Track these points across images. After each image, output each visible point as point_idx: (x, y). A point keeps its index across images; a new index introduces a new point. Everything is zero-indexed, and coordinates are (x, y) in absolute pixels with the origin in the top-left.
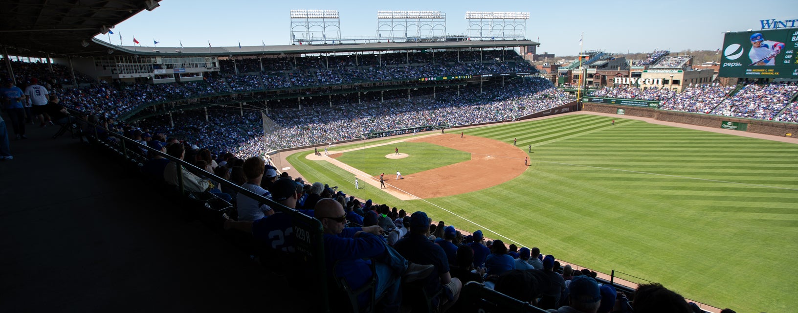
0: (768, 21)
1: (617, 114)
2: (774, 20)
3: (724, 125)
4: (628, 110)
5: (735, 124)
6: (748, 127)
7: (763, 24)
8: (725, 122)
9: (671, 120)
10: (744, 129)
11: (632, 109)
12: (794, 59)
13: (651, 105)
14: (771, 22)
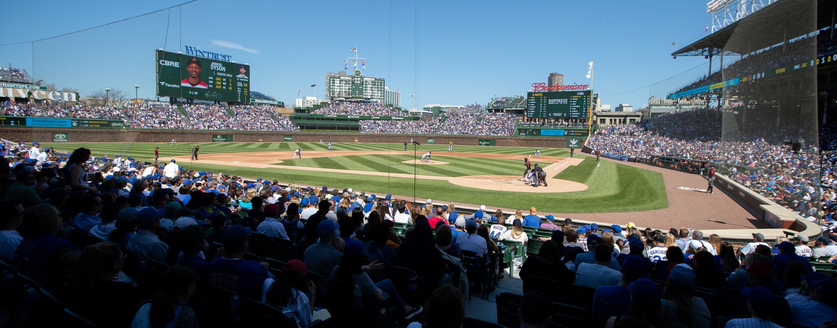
0: (191, 47)
1: (53, 141)
2: (195, 48)
3: (215, 139)
4: (75, 135)
5: (223, 136)
6: (234, 138)
7: (187, 49)
8: (215, 136)
9: (157, 139)
10: (232, 140)
11: (82, 132)
12: (214, 84)
13: (114, 124)
14: (193, 49)
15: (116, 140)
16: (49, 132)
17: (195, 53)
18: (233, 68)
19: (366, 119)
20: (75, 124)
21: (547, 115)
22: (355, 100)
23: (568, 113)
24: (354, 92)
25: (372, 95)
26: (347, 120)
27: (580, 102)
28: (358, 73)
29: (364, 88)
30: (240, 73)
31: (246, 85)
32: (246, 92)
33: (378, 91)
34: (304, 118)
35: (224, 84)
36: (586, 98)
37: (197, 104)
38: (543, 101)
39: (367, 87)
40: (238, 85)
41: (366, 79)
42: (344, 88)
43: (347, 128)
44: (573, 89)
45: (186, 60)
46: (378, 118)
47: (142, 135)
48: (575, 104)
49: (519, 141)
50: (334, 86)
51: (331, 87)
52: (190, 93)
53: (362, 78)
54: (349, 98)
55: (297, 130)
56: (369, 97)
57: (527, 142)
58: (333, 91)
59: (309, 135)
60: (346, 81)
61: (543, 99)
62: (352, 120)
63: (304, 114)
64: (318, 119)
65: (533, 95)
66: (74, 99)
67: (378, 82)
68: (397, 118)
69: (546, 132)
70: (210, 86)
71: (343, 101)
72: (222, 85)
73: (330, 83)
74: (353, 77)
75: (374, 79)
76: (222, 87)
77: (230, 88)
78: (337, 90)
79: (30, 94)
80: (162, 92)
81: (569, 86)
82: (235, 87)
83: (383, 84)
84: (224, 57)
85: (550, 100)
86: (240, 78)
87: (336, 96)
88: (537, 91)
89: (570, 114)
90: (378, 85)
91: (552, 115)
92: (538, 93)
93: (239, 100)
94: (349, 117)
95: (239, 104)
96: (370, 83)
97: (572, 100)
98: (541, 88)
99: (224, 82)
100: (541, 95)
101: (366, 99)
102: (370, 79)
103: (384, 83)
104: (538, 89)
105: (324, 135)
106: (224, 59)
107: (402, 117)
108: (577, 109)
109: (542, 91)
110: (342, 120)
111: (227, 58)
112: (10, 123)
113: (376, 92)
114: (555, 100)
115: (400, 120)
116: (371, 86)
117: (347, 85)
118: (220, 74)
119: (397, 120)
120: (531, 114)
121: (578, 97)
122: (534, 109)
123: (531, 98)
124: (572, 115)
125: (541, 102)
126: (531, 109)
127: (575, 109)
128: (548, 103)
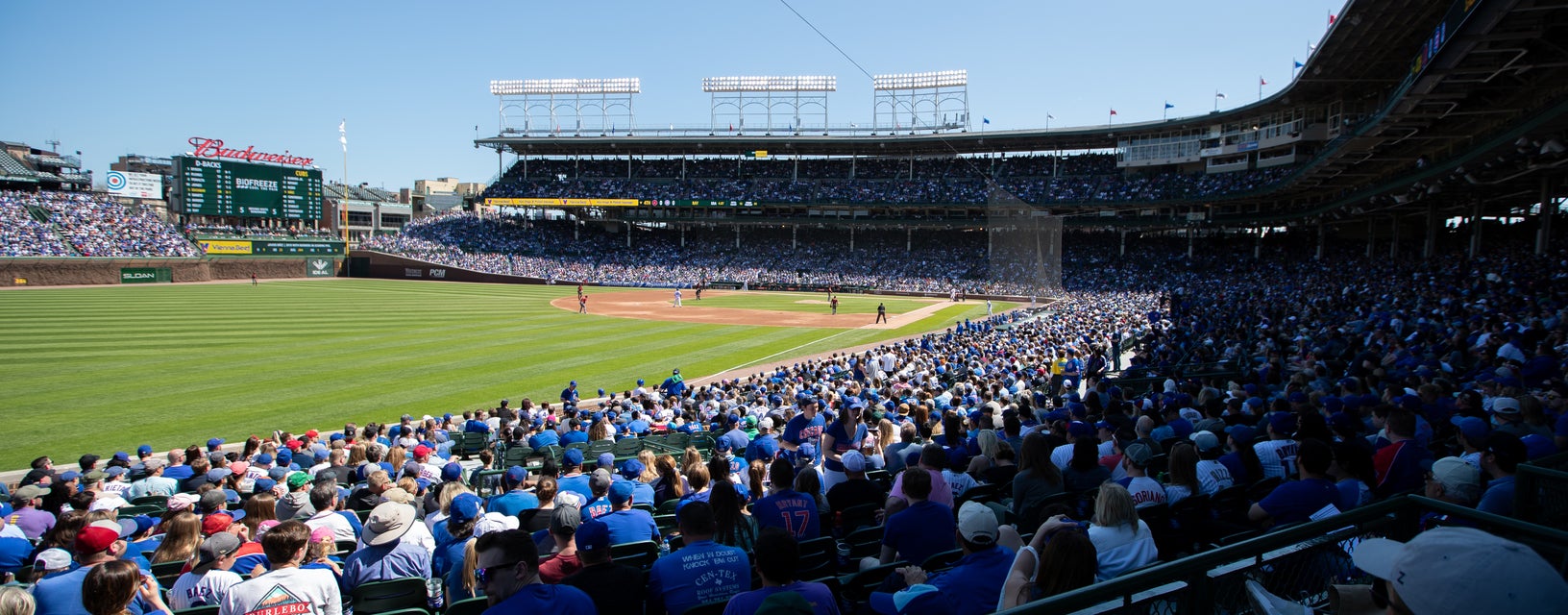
21: (235, 209)
23: (280, 209)
27: (301, 188)
36: (313, 183)
38: (223, 180)
44: (284, 162)
48: (292, 192)
61: (223, 174)
65: (198, 163)
81: (277, 155)
85: (238, 180)
88: (202, 157)
89: (285, 211)
91: (246, 209)
92: (206, 160)
97: (287, 185)
98: (214, 151)
100: (216, 165)
104: (208, 153)
108: (297, 202)
109: (216, 158)
114: (250, 182)
120: (194, 205)
121: (297, 179)
122: (201, 195)
123: (193, 169)
124: (288, 213)
125: (219, 181)
126: (194, 195)
127: (293, 202)
128: (234, 184)
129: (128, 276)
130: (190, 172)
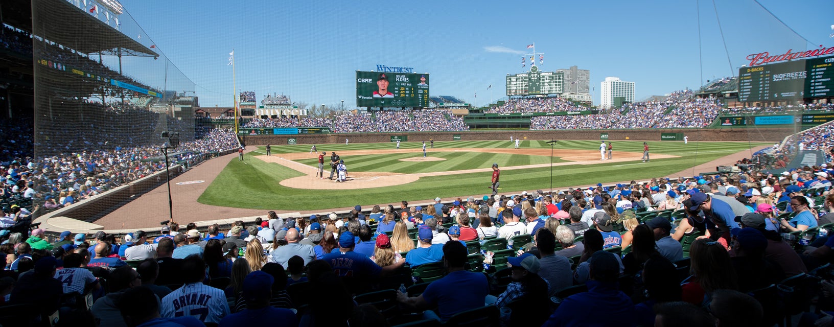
0: (381, 66)
1: (288, 144)
3: (392, 140)
4: (300, 139)
5: (400, 137)
6: (408, 139)
7: (378, 68)
8: (393, 137)
10: (406, 140)
11: (304, 137)
12: (399, 94)
13: (323, 131)
14: (382, 66)
15: (324, 142)
16: (286, 137)
17: (384, 70)
18: (414, 78)
19: (538, 116)
20: (300, 132)
21: (771, 95)
22: (531, 96)
23: (807, 91)
24: (530, 89)
25: (549, 91)
26: (519, 117)
27: (828, 73)
28: (534, 69)
29: (541, 84)
30: (420, 82)
31: (426, 91)
32: (426, 97)
33: (556, 85)
34: (476, 118)
35: (407, 92)
37: (386, 111)
38: (764, 78)
39: (544, 83)
40: (419, 92)
41: (543, 74)
42: (520, 85)
43: (517, 126)
44: (818, 54)
45: (377, 76)
46: (553, 113)
47: (340, 138)
48: (820, 77)
49: (722, 134)
50: (511, 84)
51: (508, 86)
52: (382, 102)
53: (539, 74)
54: (526, 95)
55: (467, 129)
56: (547, 93)
57: (732, 135)
58: (511, 90)
59: (478, 134)
60: (522, 78)
61: (764, 74)
62: (524, 117)
63: (477, 114)
64: (490, 118)
65: (749, 70)
66: (306, 114)
67: (556, 77)
68: (573, 113)
69: (764, 119)
70: (396, 95)
71: (520, 99)
72: (406, 94)
73: (507, 82)
74: (530, 74)
75: (551, 73)
76: (405, 95)
77: (413, 95)
78: (514, 88)
79: (282, 112)
80: (360, 103)
81: (810, 51)
82: (416, 94)
83: (561, 78)
84: (407, 69)
85: (775, 76)
86: (420, 86)
87: (513, 94)
88: (754, 65)
89: (811, 92)
90: (556, 79)
91: (780, 96)
92: (754, 67)
93: (420, 105)
94: (523, 114)
95: (420, 109)
96: (548, 78)
97: (816, 72)
98: (761, 61)
99: (407, 90)
100: (761, 69)
101: (543, 95)
102: (547, 74)
103: (563, 76)
104: (757, 62)
105: (493, 133)
106: (407, 71)
107: (579, 111)
108: (823, 83)
109: (765, 64)
110: (514, 118)
111: (409, 70)
112: (266, 133)
113: (554, 86)
114: (784, 75)
115: (576, 115)
116: (548, 81)
117: (524, 83)
118: (403, 84)
119: (573, 115)
120: (744, 96)
121: (825, 65)
122: (749, 90)
123: (745, 75)
124: (814, 93)
125: (761, 79)
126: (745, 90)
127: (821, 84)
128: (771, 78)
129: (664, 137)
130: (744, 76)
